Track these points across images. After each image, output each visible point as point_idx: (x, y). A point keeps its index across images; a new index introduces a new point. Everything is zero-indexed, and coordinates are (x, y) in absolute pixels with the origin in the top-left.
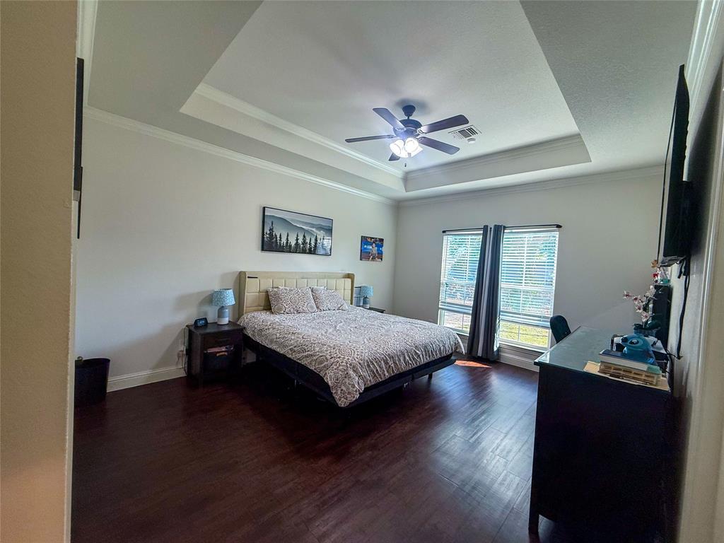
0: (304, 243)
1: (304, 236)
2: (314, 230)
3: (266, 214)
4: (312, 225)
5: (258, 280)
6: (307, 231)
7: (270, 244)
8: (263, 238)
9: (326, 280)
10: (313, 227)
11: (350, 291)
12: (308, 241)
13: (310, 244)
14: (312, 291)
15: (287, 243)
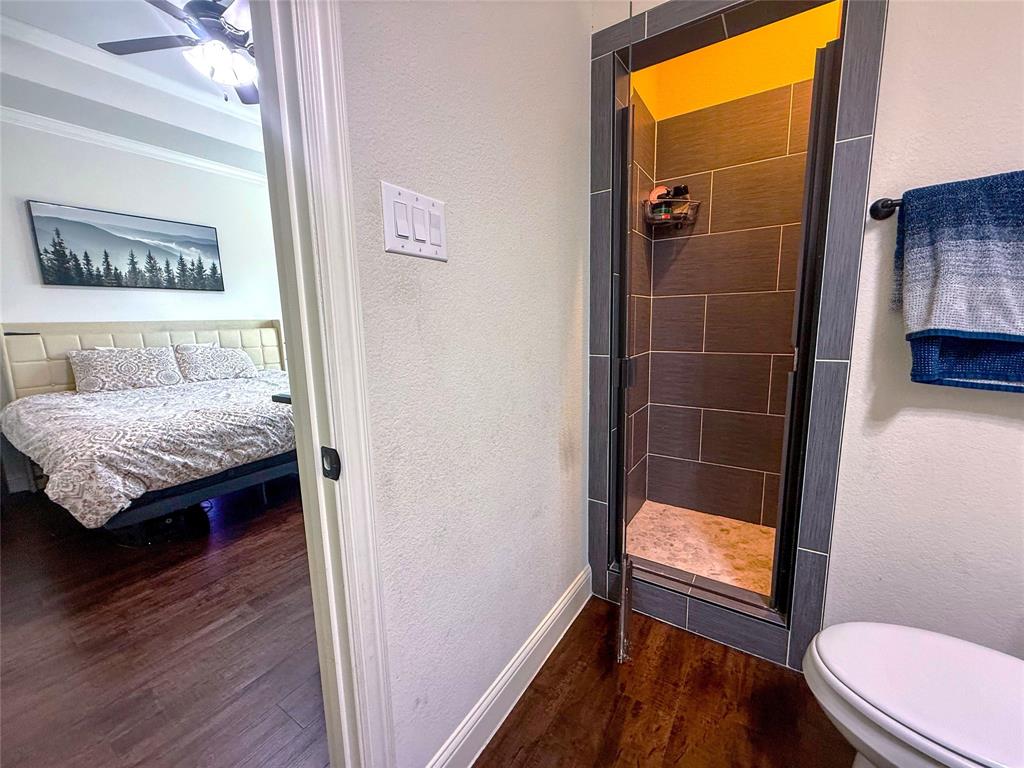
0: (153, 268)
1: (150, 258)
2: (173, 245)
3: (34, 214)
4: (169, 238)
5: (40, 338)
6: (157, 248)
7: (61, 271)
8: (41, 260)
9: (216, 332)
10: (171, 242)
11: (276, 349)
12: (161, 265)
13: (168, 271)
14: (176, 351)
15: (108, 268)
